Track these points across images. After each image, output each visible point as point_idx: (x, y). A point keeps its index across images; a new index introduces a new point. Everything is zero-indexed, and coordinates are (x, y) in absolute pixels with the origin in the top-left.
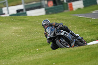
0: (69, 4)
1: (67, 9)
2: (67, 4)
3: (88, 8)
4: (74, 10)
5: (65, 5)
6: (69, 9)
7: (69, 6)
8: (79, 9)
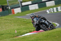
0: (12, 10)
1: (11, 13)
2: (11, 10)
3: (24, 13)
4: (15, 14)
5: (10, 11)
6: (12, 13)
7: (12, 11)
8: (18, 13)
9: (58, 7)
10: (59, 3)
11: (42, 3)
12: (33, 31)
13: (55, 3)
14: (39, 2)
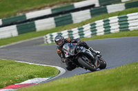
9: (62, 32)
10: (65, 22)
11: (25, 24)
12: (7, 85)
13: (56, 23)
14: (19, 21)
